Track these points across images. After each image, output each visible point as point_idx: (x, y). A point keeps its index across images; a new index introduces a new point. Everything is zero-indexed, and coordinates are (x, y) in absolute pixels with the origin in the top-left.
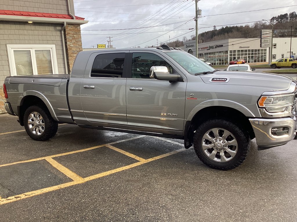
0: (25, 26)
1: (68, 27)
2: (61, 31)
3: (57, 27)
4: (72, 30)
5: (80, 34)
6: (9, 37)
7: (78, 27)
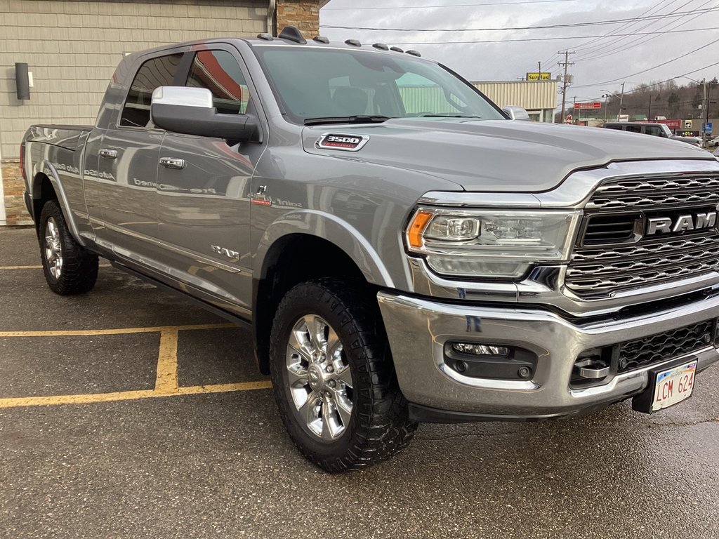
0: (174, 6)
1: (285, 9)
2: (265, 19)
3: (257, 9)
4: (293, 16)
5: (317, 27)
6: (132, 35)
7: (312, 9)
